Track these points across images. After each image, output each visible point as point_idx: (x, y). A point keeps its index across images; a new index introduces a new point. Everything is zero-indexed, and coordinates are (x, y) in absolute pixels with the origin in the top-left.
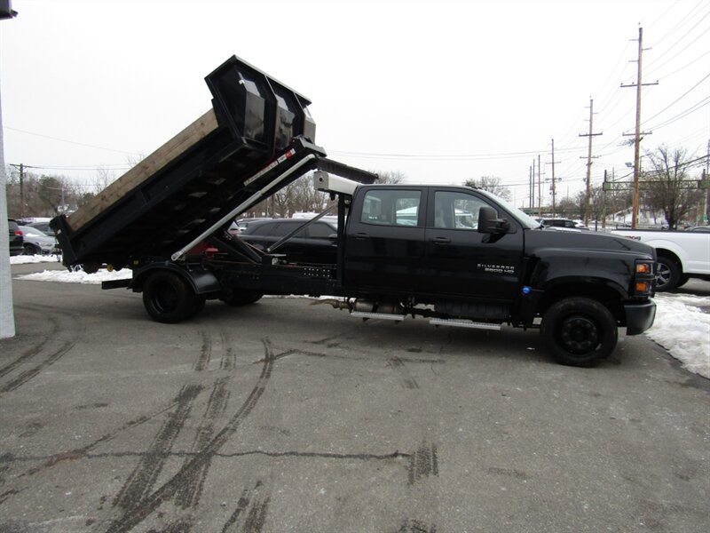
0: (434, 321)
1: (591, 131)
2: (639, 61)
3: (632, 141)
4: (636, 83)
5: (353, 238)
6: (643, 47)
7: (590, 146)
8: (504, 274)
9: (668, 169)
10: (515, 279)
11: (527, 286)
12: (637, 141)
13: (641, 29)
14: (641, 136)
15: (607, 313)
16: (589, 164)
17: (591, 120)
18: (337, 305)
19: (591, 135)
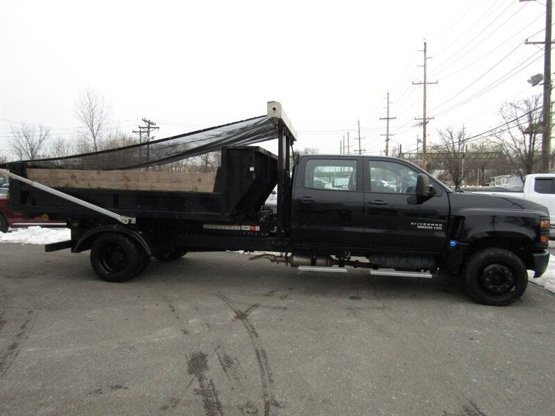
0: (373, 272)
1: (388, 116)
2: (425, 66)
3: (421, 124)
4: (423, 82)
5: (299, 201)
6: (427, 56)
7: (388, 127)
8: (433, 230)
9: (453, 143)
10: (443, 235)
11: (454, 240)
12: (424, 124)
13: (425, 43)
14: (427, 120)
15: (520, 261)
16: (387, 140)
17: (388, 108)
18: (275, 259)
19: (388, 119)
